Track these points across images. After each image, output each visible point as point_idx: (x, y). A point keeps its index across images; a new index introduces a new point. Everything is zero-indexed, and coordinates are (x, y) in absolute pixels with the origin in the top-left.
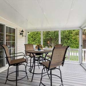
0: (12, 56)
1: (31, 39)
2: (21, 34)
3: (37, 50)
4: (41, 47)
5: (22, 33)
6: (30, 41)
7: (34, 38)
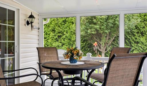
0: (7, 75)
1: (52, 34)
2: (28, 23)
3: (68, 63)
4: (78, 54)
5: (30, 20)
6: (49, 41)
7: (59, 33)
